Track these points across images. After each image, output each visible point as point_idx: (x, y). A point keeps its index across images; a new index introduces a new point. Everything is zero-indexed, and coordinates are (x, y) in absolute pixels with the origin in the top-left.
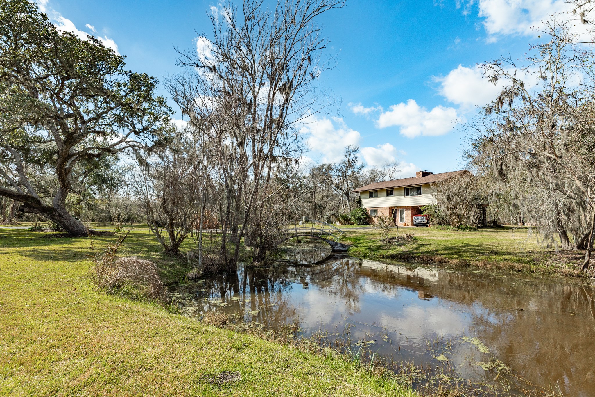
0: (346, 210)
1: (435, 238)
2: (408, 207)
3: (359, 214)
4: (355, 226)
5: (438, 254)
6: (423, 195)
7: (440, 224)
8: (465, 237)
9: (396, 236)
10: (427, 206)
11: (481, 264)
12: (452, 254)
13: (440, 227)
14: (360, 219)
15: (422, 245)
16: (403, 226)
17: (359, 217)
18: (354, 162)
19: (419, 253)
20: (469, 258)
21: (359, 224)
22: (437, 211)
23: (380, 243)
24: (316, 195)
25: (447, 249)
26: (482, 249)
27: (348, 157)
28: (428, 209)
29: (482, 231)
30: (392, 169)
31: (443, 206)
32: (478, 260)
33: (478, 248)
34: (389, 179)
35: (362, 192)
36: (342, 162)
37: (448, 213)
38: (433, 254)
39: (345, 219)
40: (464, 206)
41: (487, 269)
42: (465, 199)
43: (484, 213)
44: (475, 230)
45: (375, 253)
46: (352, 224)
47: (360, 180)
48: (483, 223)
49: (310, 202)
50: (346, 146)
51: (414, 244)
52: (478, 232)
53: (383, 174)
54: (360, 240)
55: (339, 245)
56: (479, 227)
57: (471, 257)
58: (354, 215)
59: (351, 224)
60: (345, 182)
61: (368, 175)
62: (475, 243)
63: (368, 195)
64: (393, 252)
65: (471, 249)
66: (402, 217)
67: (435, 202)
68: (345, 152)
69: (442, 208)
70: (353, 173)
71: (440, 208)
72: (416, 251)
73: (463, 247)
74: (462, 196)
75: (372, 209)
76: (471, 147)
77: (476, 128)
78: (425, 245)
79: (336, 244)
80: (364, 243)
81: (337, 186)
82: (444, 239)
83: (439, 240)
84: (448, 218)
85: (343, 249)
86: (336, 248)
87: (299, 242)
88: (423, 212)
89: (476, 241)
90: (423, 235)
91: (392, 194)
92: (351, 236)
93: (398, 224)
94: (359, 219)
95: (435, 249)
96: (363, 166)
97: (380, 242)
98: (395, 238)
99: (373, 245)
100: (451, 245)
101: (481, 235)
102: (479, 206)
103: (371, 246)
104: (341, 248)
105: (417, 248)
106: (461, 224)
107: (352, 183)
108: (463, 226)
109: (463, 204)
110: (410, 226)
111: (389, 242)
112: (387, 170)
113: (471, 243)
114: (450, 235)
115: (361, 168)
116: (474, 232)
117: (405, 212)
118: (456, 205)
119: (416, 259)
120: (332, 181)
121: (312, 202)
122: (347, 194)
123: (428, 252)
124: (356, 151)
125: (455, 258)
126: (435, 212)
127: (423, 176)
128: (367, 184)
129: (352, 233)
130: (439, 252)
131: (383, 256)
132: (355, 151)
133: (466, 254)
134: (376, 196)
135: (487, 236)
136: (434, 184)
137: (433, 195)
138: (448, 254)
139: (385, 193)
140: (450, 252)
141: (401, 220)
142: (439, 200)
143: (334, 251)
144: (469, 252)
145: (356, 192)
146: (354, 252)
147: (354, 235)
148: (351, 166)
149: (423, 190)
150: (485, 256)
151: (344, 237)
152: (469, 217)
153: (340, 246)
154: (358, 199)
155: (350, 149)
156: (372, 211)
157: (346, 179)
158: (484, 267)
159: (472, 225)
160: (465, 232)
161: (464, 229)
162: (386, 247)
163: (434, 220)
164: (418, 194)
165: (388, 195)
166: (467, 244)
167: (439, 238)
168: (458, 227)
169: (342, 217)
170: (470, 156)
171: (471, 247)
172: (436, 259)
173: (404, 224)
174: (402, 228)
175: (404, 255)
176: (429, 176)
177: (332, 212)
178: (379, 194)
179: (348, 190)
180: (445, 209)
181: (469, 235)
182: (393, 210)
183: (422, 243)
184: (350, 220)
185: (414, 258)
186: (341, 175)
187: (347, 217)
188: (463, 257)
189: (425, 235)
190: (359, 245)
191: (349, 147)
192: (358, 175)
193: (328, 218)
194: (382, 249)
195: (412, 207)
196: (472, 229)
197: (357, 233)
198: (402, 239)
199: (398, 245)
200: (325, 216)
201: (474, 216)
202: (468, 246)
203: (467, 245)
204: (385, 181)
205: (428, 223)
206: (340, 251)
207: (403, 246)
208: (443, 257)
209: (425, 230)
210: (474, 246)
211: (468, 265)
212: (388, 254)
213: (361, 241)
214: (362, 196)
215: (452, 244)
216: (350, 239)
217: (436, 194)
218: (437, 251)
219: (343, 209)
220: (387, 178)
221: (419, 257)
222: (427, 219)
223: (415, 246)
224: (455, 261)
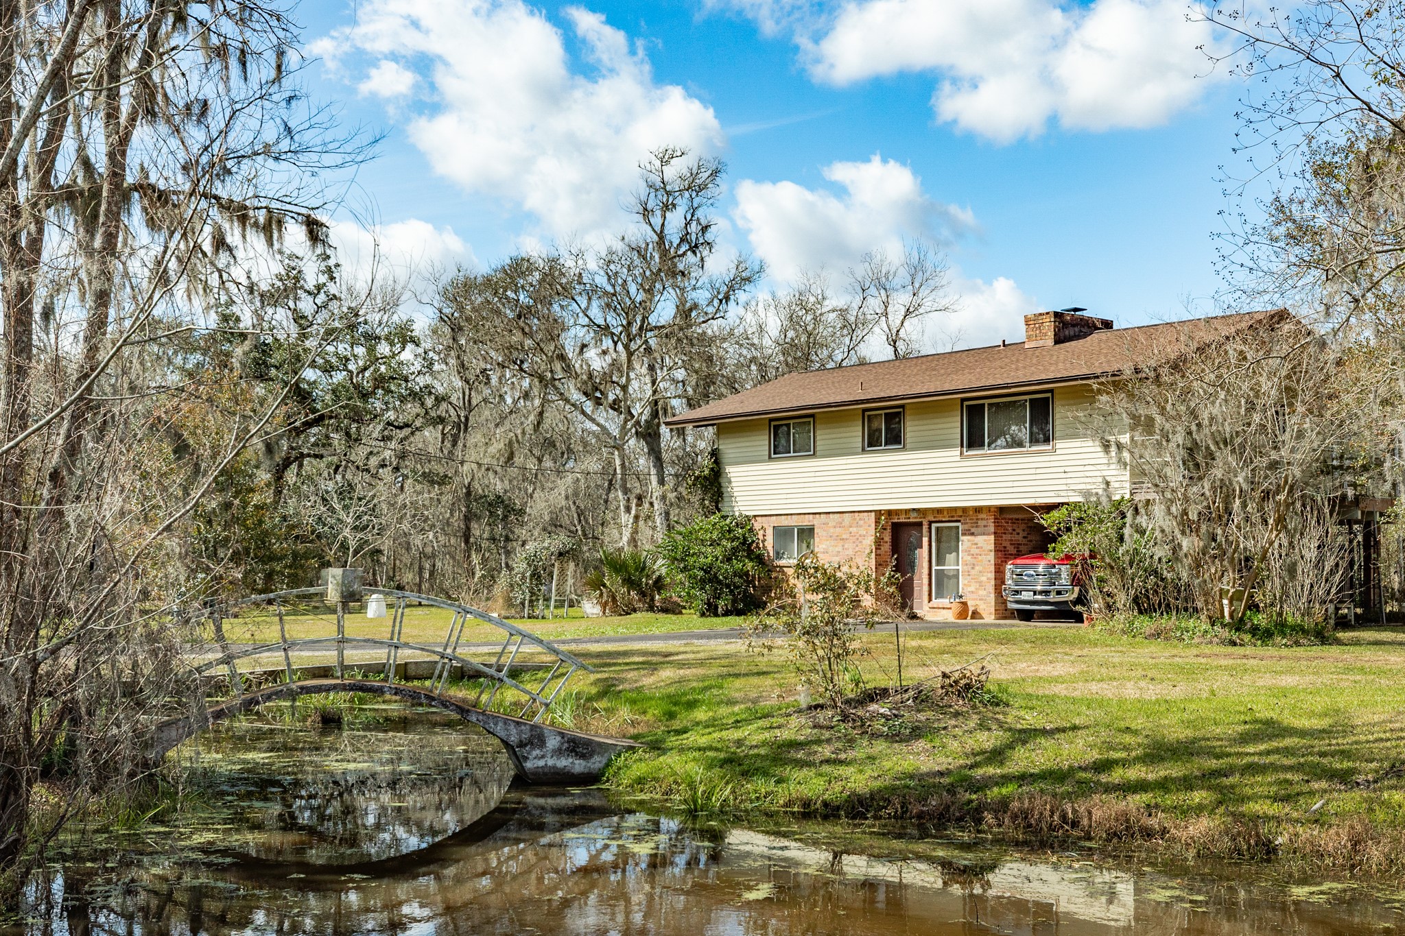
0: (645, 531)
1: (1108, 691)
2: (978, 510)
3: (710, 555)
4: (691, 620)
5: (1108, 789)
6: (1060, 444)
7: (1142, 605)
8: (1267, 680)
9: (891, 683)
10: (1076, 505)
11: (1334, 839)
12: (1187, 784)
13: (1146, 624)
14: (714, 580)
15: (1025, 736)
16: (949, 616)
17: (707, 569)
18: (694, 249)
19: (1005, 779)
20: (1273, 809)
21: (711, 610)
22: (1127, 531)
23: (795, 728)
24: (475, 438)
25: (1158, 752)
26: (1345, 754)
27: (657, 220)
28: (1080, 521)
29: (1357, 643)
30: (901, 300)
31: (1158, 510)
32: (1318, 820)
33: (1320, 745)
34: (887, 353)
35: (730, 426)
36: (619, 246)
37: (1186, 543)
38: (1086, 789)
39: (630, 583)
40: (1270, 506)
41: (1367, 875)
42: (1274, 465)
43: (1371, 543)
44: (1321, 637)
45: (761, 785)
46: (671, 609)
47: (731, 353)
48: (1365, 602)
49: (431, 479)
50: (646, 158)
51: (983, 726)
52: (1334, 650)
53: (852, 326)
54: (692, 705)
55: (553, 742)
56: (1343, 623)
57: (1286, 799)
58: (680, 559)
59: (665, 610)
60: (641, 368)
61: (774, 325)
62: (1312, 714)
63: (762, 442)
64: (859, 780)
65: (1287, 751)
66: (948, 567)
67: (1122, 487)
68: (643, 190)
69: (1159, 519)
70: (685, 312)
71: (1142, 520)
72: (991, 770)
73: (1244, 739)
74: (1258, 451)
75: (785, 522)
76: (1309, 188)
77: (1319, 55)
78: (1044, 732)
79: (537, 738)
80: (712, 724)
81: (593, 389)
82: (1152, 692)
83: (1121, 702)
84: (1185, 575)
85: (578, 766)
86: (534, 763)
87: (330, 722)
88: (1054, 539)
89: (1321, 703)
90: (1046, 670)
91: (895, 439)
92: (648, 681)
93: (923, 607)
94: (709, 578)
95: (1095, 755)
96: (743, 279)
97: (795, 721)
98: (884, 693)
99: (754, 735)
100: (1183, 734)
101: (1348, 670)
102: (1344, 508)
103: (739, 743)
104: (563, 763)
105: (997, 755)
106: (1253, 607)
107: (680, 374)
108: (1261, 619)
109: (1266, 495)
110: (989, 617)
111: (845, 718)
112: (874, 304)
113: (1289, 720)
114: (1189, 672)
115: (731, 288)
116: (1317, 650)
117: (965, 542)
118: (1227, 501)
119: (989, 818)
120: (562, 357)
121: (443, 480)
122: (650, 435)
123: (1056, 776)
124: (702, 188)
125: (1199, 809)
126: (1121, 539)
127: (1058, 340)
128: (764, 378)
129: (652, 663)
130: (1117, 776)
131: (806, 804)
132: (695, 186)
133: (1262, 784)
134: (807, 450)
135: (1381, 672)
136: (1116, 383)
137: (1106, 446)
138: (1163, 785)
139: (856, 434)
140: (1174, 770)
141: (942, 583)
142: (1139, 474)
143: (522, 781)
144: (1275, 768)
145: (700, 423)
146: (640, 781)
147: (667, 674)
148: (673, 273)
149: (1062, 414)
150: (1357, 794)
151: (607, 690)
152: (1292, 570)
153: (558, 752)
154: (705, 462)
155: (671, 172)
156: (782, 534)
157: (649, 350)
158: (1353, 864)
159: (1308, 612)
160: (1271, 651)
161: (1264, 635)
162: (826, 751)
163: (1113, 584)
164: (1034, 440)
165: (872, 442)
166: (1269, 723)
167: (1130, 691)
168: (1238, 625)
169: (617, 565)
170: (1302, 233)
171: (1288, 742)
172: (1097, 814)
173: (956, 607)
174: (938, 630)
175: (923, 800)
176: (1095, 336)
177: (561, 540)
178: (823, 437)
179: (657, 408)
180: (1170, 524)
181: (1290, 671)
182: (897, 529)
183: (1031, 719)
184: (659, 584)
185: (975, 814)
186: (615, 322)
187: (642, 568)
188: (1243, 799)
189: (1059, 669)
190: (672, 741)
191: (664, 162)
192: (713, 328)
193: (536, 576)
194: (802, 764)
195: (1002, 510)
196: (1304, 631)
197: (682, 665)
198: (922, 698)
199: (895, 737)
200: (520, 565)
201: (1319, 563)
202: (1271, 737)
203: (1270, 729)
204: (862, 363)
205: (1081, 600)
206: (558, 781)
207: (921, 744)
208: (1136, 801)
209: (1064, 641)
210: (1302, 733)
211: (1268, 851)
212: (835, 792)
213: (701, 714)
214: (729, 448)
215: (1189, 724)
216: (638, 700)
217: (1125, 439)
218: (1104, 766)
219: (626, 519)
220: (876, 348)
221: (1002, 806)
222: (1075, 581)
223: (988, 740)
224: (1200, 827)
